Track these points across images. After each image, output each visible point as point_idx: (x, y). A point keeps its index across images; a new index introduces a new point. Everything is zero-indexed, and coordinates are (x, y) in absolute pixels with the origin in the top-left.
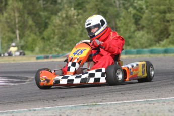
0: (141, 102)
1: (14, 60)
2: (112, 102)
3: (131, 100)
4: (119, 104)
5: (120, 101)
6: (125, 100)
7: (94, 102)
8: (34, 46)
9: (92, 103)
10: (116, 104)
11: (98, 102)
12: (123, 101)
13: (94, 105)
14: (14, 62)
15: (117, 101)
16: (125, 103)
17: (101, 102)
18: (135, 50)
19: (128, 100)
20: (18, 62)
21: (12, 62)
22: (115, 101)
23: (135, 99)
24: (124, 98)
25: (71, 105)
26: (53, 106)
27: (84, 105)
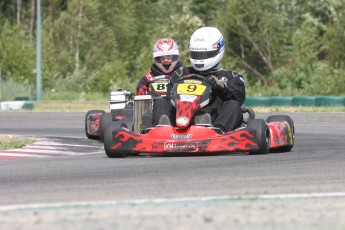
1: (69, 108)
2: (288, 193)
4: (305, 198)
6: (314, 191)
7: (253, 194)
9: (247, 193)
10: (299, 198)
11: (258, 193)
12: (309, 192)
13: (253, 200)
15: (298, 192)
16: (315, 198)
17: (266, 193)
18: (313, 98)
19: (319, 191)
21: (68, 111)
22: (292, 192)
24: (311, 187)
25: (205, 196)
26: (168, 197)
27: (232, 199)
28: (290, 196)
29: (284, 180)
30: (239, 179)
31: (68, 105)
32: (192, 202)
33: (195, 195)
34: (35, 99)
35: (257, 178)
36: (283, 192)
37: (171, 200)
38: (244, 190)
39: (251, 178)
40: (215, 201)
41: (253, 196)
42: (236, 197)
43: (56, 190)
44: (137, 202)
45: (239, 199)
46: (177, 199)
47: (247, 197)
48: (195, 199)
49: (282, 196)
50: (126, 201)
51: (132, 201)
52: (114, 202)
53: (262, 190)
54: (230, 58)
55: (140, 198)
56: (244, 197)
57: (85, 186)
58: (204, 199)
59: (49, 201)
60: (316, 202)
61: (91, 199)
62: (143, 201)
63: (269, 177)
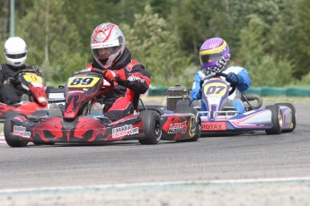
0: (291, 181)
2: (236, 178)
3: (272, 176)
4: (252, 183)
5: (250, 178)
6: (260, 177)
7: (205, 179)
9: (200, 179)
10: (246, 183)
11: (211, 179)
12: (256, 178)
13: (206, 184)
15: (246, 177)
16: (261, 182)
17: (217, 178)
18: (259, 89)
19: (265, 176)
22: (241, 177)
23: (279, 176)
24: (258, 173)
25: (162, 181)
26: (129, 183)
27: (186, 184)
28: (239, 181)
29: (234, 166)
30: (192, 165)
32: (150, 187)
33: (153, 181)
35: (209, 164)
36: (232, 178)
37: (132, 185)
38: (198, 176)
39: (204, 164)
40: (172, 185)
41: (206, 182)
42: (190, 182)
43: (28, 176)
44: (101, 186)
45: (193, 184)
46: (137, 184)
47: (200, 182)
48: (153, 184)
49: (232, 181)
50: (91, 186)
51: (97, 186)
52: (80, 187)
53: (214, 175)
54: (185, 52)
55: (104, 184)
56: (197, 182)
57: (54, 171)
58: (161, 184)
59: (21, 186)
60: (262, 187)
61: (60, 184)
62: (106, 186)
63: (220, 163)
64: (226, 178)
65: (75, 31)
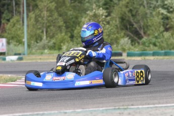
1: (40, 59)
2: (143, 105)
3: (163, 104)
5: (151, 104)
6: (156, 104)
7: (126, 106)
8: (62, 44)
11: (129, 105)
12: (154, 104)
14: (42, 61)
15: (149, 104)
17: (132, 105)
19: (159, 103)
20: (45, 61)
21: (39, 61)
22: (146, 104)
24: (156, 101)
25: (102, 107)
26: (83, 109)
27: (115, 109)
31: (40, 57)
32: (95, 111)
34: (24, 54)
36: (141, 105)
37: (85, 110)
38: (121, 104)
46: (87, 110)
47: (123, 107)
48: (97, 109)
53: (131, 103)
56: (121, 107)
60: (156, 110)
62: (70, 111)
64: (137, 105)
65: (61, 21)
